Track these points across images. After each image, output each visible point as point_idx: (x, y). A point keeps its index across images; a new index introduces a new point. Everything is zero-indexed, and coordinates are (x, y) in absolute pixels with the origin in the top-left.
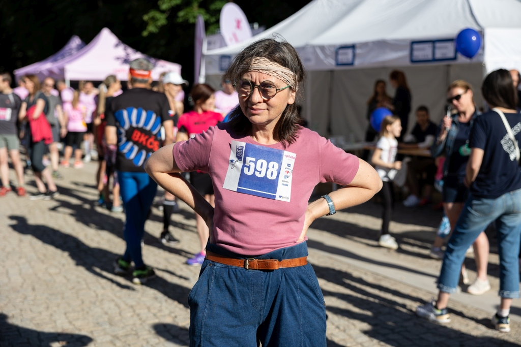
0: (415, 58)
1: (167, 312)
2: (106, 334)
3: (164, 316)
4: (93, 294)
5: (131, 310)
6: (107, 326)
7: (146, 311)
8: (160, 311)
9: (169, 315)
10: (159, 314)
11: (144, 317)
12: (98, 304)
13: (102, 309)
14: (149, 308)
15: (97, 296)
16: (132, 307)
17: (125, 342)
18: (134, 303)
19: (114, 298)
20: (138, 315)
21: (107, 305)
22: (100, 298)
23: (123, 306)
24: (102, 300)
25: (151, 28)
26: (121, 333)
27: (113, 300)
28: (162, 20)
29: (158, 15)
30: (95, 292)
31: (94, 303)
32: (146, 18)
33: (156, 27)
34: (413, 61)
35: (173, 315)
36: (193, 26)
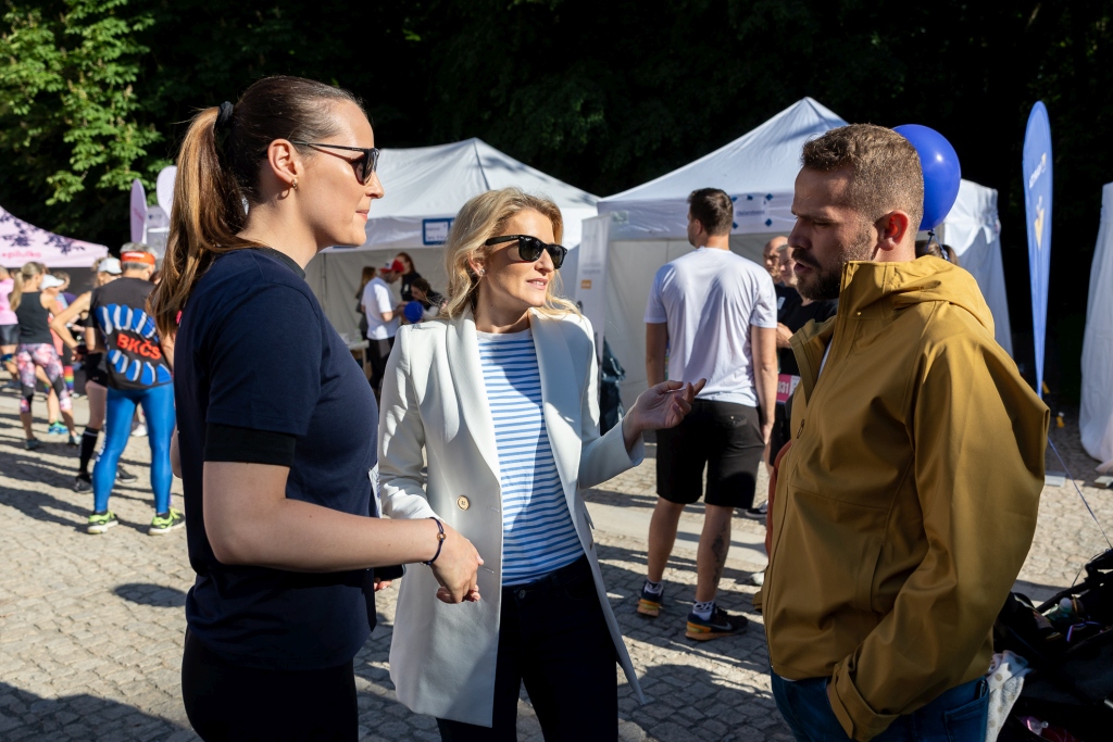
0: (427, 240)
1: (146, 561)
2: (65, 597)
3: (143, 566)
4: (34, 554)
5: (94, 565)
6: (65, 588)
7: (116, 564)
8: (136, 561)
9: (150, 563)
10: (134, 565)
11: (115, 571)
12: (43, 564)
13: (52, 569)
14: (118, 560)
15: (39, 554)
16: (95, 561)
17: (96, 602)
18: (96, 557)
19: (66, 554)
20: (107, 570)
21: (56, 564)
22: (44, 557)
23: (80, 562)
24: (48, 559)
25: (61, 195)
26: (87, 593)
27: (65, 557)
28: (77, 185)
29: (69, 177)
30: (34, 550)
31: (38, 564)
32: (50, 180)
33: (68, 194)
34: (426, 243)
35: (155, 564)
36: (127, 193)
